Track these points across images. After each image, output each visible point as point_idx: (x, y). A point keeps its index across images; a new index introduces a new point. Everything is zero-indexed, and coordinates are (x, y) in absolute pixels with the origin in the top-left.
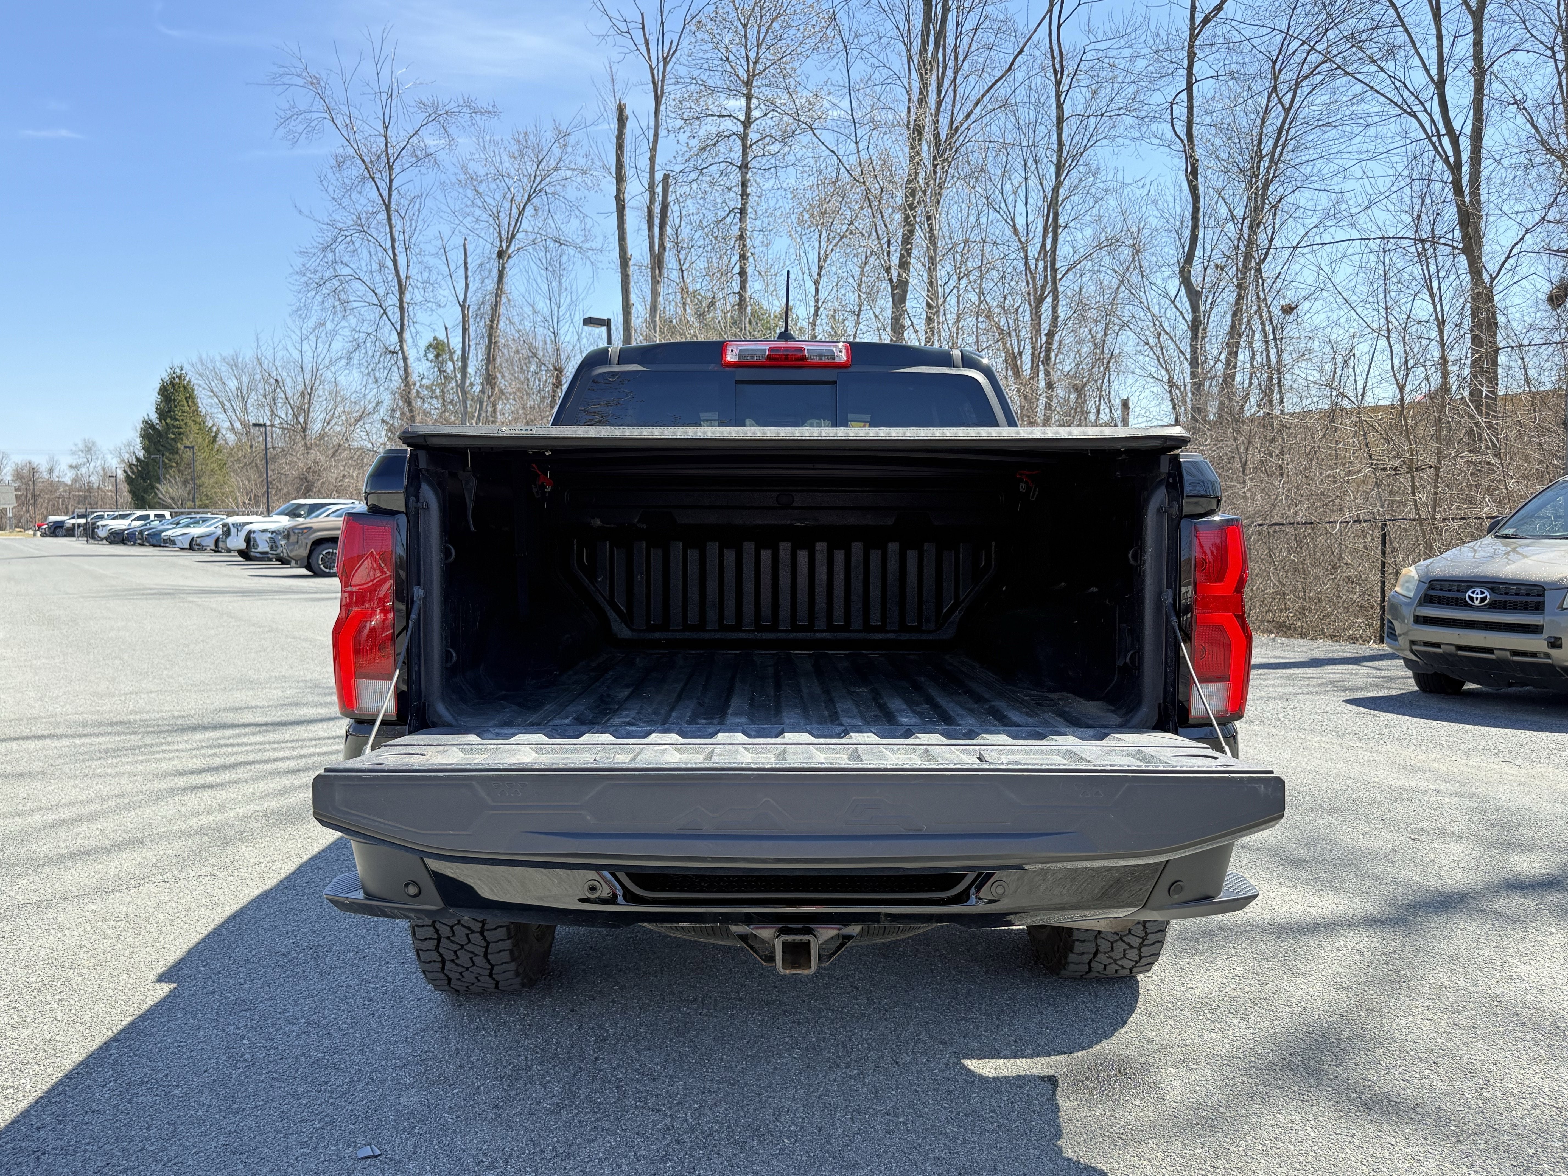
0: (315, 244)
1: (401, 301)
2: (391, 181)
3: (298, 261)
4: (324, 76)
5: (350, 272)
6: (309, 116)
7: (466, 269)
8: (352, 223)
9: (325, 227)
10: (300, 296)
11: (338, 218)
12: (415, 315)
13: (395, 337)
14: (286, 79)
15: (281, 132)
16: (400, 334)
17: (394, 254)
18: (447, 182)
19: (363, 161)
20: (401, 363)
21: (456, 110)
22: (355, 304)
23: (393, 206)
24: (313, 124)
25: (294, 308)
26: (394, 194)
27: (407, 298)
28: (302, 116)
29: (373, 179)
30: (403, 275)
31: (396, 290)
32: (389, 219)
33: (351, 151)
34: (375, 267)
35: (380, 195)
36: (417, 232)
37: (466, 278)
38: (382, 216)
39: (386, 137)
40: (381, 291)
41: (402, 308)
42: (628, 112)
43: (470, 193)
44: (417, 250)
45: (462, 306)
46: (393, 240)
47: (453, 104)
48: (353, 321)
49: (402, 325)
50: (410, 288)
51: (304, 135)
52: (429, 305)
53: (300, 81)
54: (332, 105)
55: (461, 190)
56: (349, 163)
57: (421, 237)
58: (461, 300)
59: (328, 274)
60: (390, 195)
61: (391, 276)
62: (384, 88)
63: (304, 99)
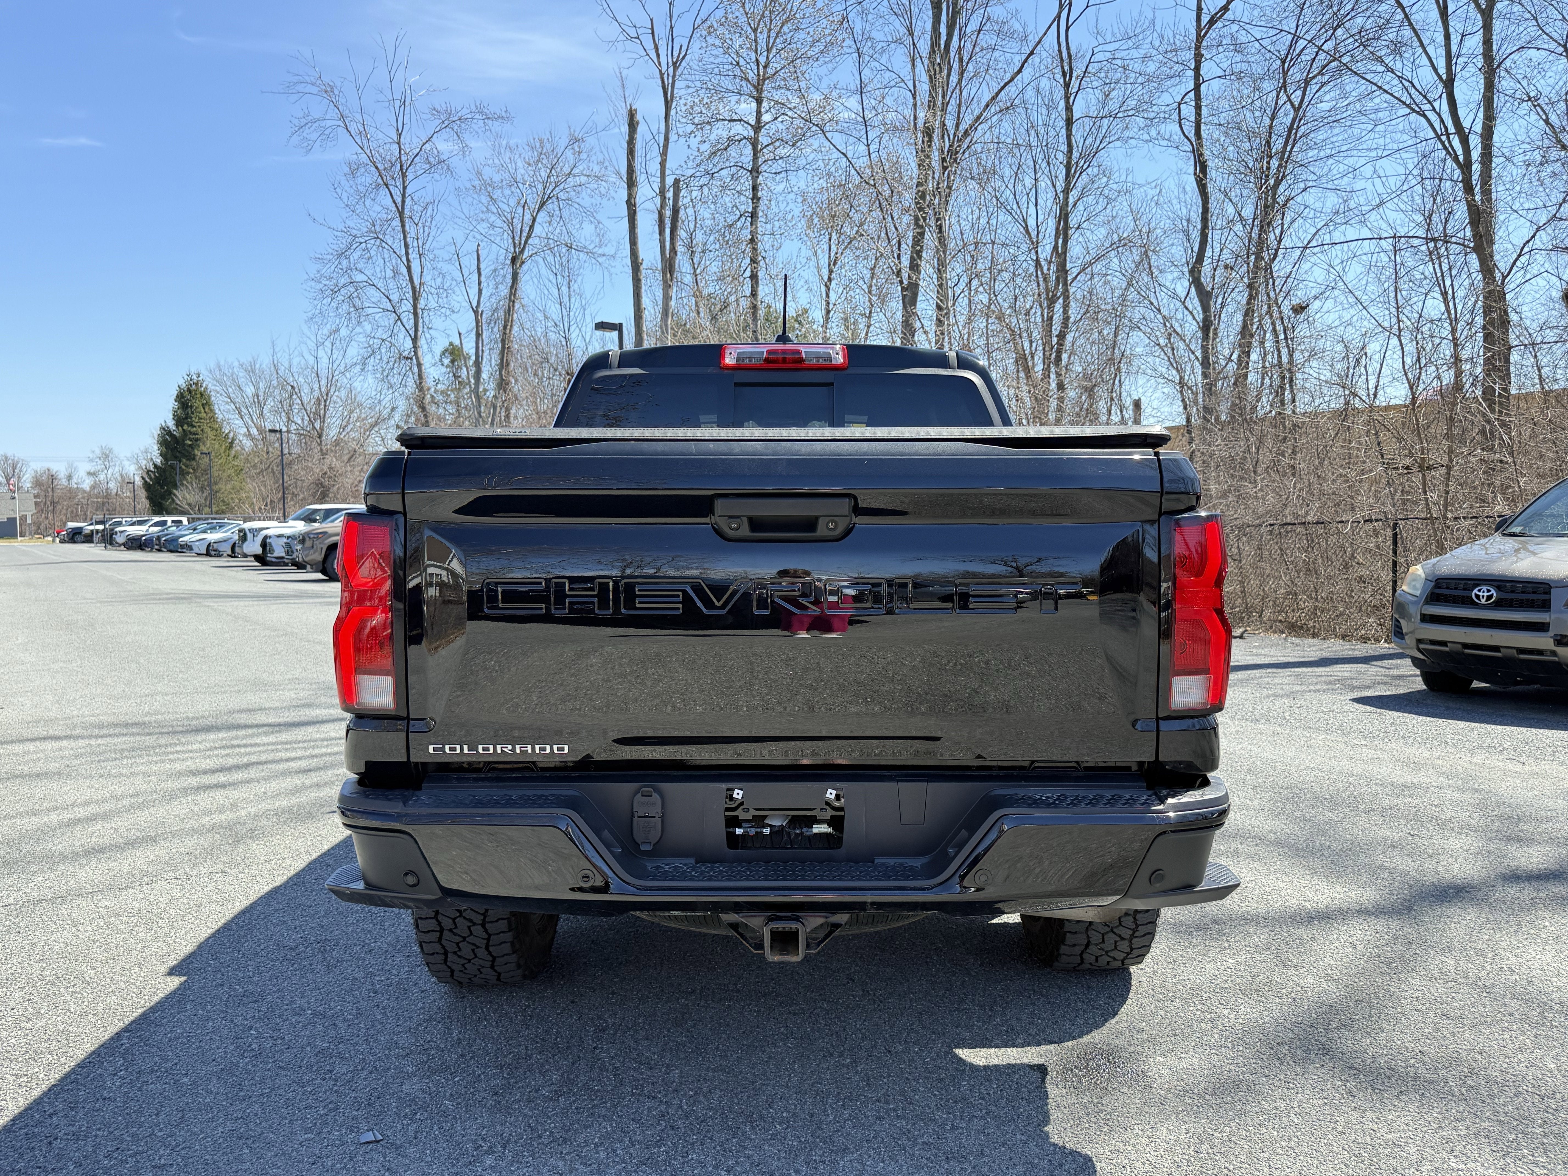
0: (331, 251)
1: (415, 307)
2: (405, 188)
3: (313, 269)
4: (338, 84)
5: (366, 279)
6: (323, 124)
7: (479, 274)
8: (366, 229)
9: (339, 234)
10: (316, 302)
11: (352, 225)
12: (430, 321)
13: (409, 344)
14: (300, 88)
15: (295, 139)
16: (415, 340)
17: (408, 260)
18: (462, 187)
19: (377, 168)
20: (416, 369)
21: (469, 116)
22: (370, 311)
23: (407, 213)
24: (327, 132)
25: (310, 315)
26: (408, 201)
27: (422, 304)
28: (317, 124)
29: (387, 185)
30: (417, 282)
31: (409, 296)
32: (403, 226)
33: (364, 158)
34: (389, 273)
35: (394, 202)
36: (431, 239)
37: (480, 284)
38: (397, 223)
39: (399, 143)
40: (395, 297)
41: (415, 314)
42: (639, 117)
43: (484, 199)
44: (431, 257)
45: (476, 312)
46: (407, 246)
47: (465, 111)
48: (368, 327)
49: (416, 331)
50: (424, 295)
51: (318, 143)
52: (443, 310)
53: (315, 90)
54: (346, 113)
55: (475, 196)
56: (362, 170)
57: (434, 243)
58: (474, 305)
59: (342, 281)
60: (403, 202)
61: (405, 282)
62: (397, 96)
63: (318, 107)
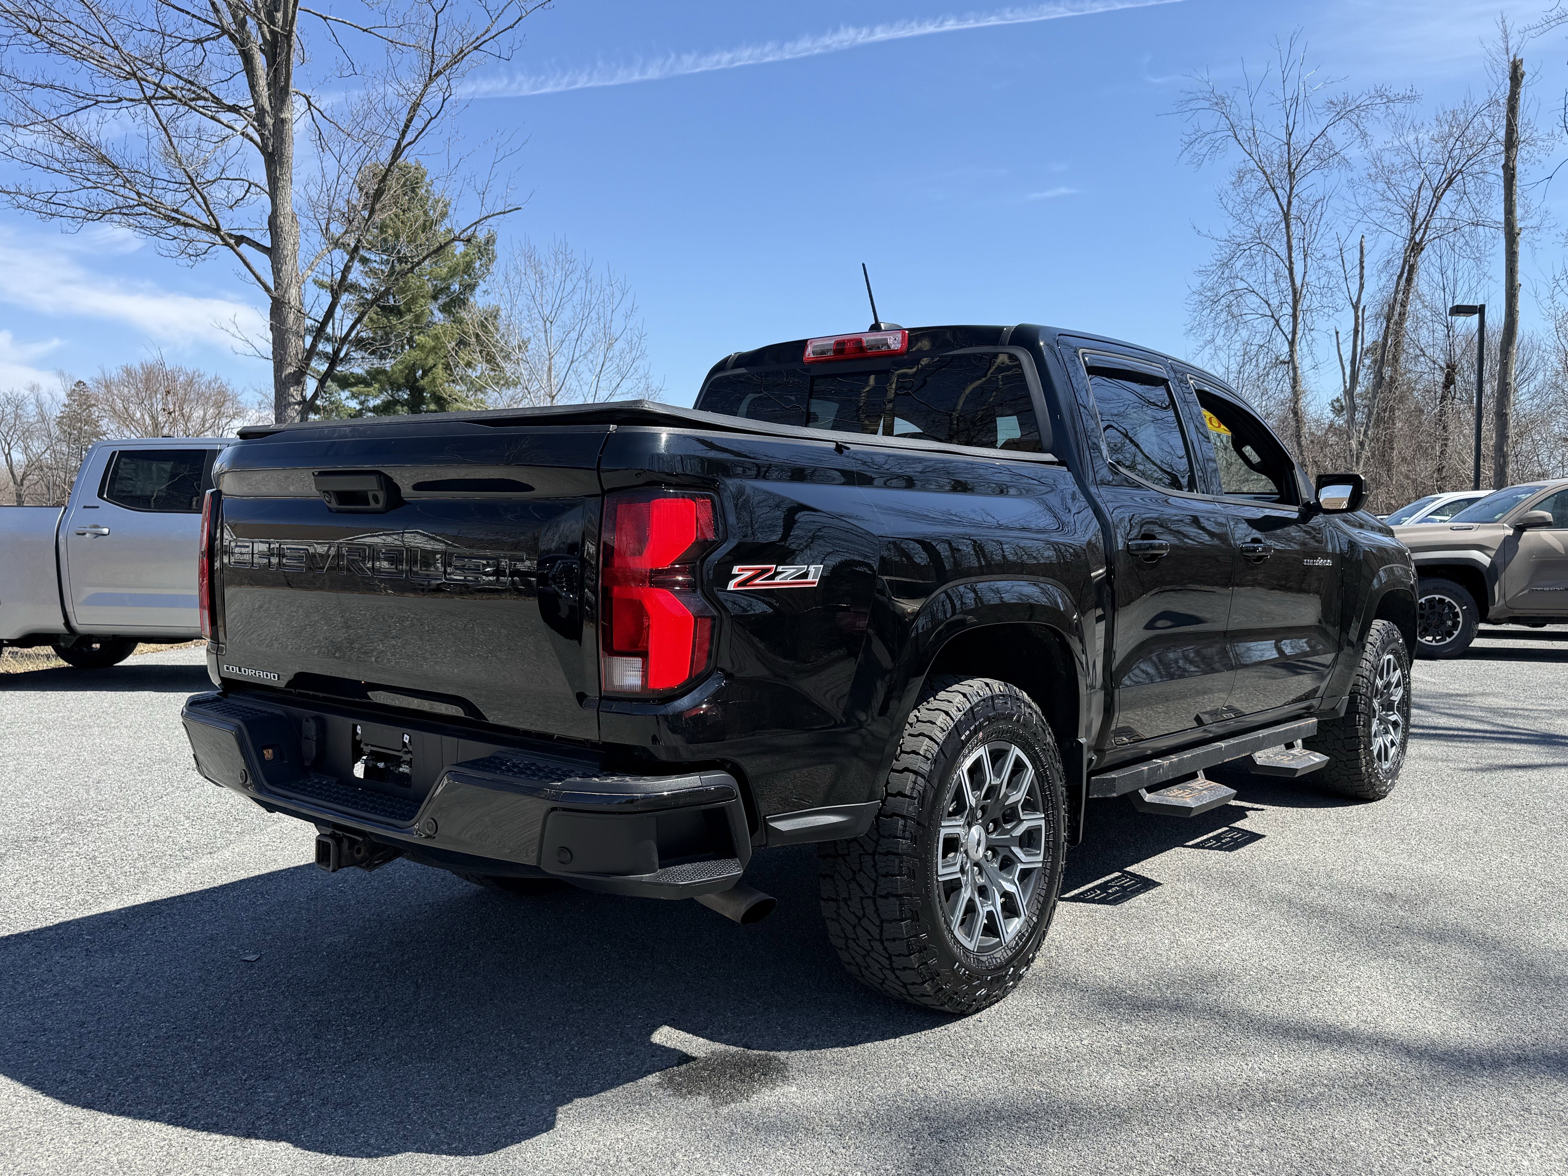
0: (1214, 262)
1: (1295, 308)
2: (1292, 189)
3: (1196, 282)
4: (1231, 95)
5: (1246, 286)
6: (1213, 136)
7: (1362, 268)
8: (1250, 236)
9: (1222, 244)
10: (1195, 314)
11: (1237, 233)
12: (1313, 322)
13: (1286, 348)
14: (1192, 105)
15: (1186, 156)
16: (1292, 343)
17: (1291, 263)
18: (1356, 178)
19: (1264, 173)
20: (1291, 374)
21: (1368, 102)
22: (1249, 317)
23: (1293, 212)
24: (1217, 144)
25: (1189, 327)
26: (1295, 202)
27: (1304, 304)
28: (1207, 138)
29: (1273, 189)
30: (1298, 282)
31: (1290, 299)
32: (1288, 227)
33: (1252, 165)
34: (1270, 277)
35: (1280, 204)
36: (1318, 237)
37: (1361, 278)
38: (1283, 225)
39: (1288, 144)
40: (1275, 302)
41: (1295, 316)
43: (1381, 186)
44: (1319, 256)
45: (1356, 307)
46: (1290, 248)
47: (1364, 97)
48: (1244, 333)
49: (1294, 333)
50: (1308, 296)
51: (1208, 156)
52: (1326, 310)
53: (1207, 104)
54: (1236, 122)
55: (1370, 185)
56: (1248, 176)
57: (1323, 241)
58: (1354, 301)
59: (1222, 291)
60: (1289, 203)
61: (1285, 284)
62: (1289, 96)
63: (1209, 120)
